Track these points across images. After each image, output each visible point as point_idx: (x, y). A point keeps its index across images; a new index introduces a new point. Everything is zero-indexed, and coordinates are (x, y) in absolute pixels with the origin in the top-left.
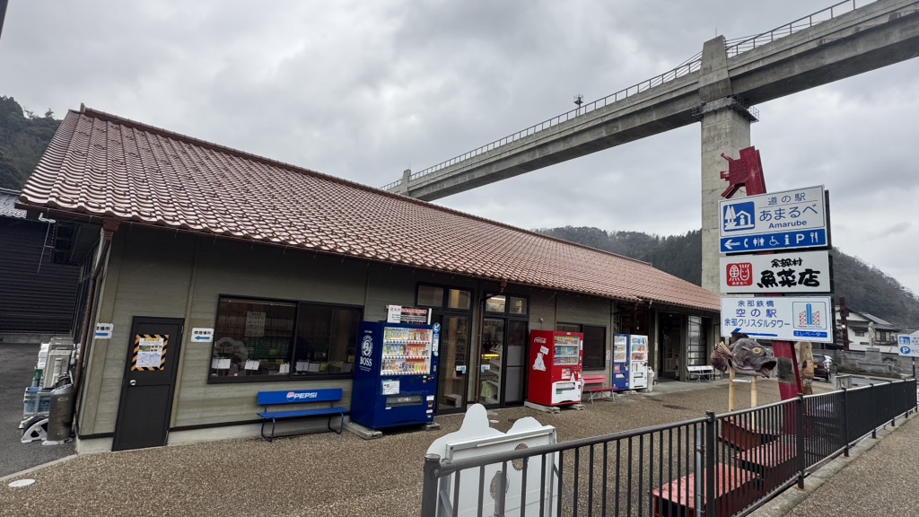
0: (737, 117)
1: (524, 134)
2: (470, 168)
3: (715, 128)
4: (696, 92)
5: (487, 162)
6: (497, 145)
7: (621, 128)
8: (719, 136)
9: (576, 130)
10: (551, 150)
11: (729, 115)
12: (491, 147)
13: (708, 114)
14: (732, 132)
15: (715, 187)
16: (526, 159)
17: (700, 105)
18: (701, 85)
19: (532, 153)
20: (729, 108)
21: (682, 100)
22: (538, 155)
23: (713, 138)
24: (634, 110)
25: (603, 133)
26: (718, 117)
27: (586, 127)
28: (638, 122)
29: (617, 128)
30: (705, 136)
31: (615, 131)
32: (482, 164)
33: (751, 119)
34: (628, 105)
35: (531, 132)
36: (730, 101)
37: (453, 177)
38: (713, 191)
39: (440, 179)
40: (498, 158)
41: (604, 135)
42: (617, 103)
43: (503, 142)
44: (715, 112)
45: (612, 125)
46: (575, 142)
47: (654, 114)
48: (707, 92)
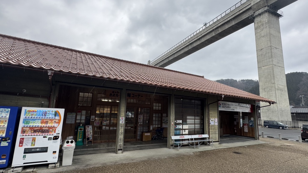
0: (271, 15)
1: (185, 41)
2: (168, 56)
3: (260, 22)
4: (250, 8)
5: (173, 53)
6: (176, 46)
7: (220, 30)
8: (263, 25)
9: (203, 35)
10: (195, 45)
11: (266, 15)
12: (174, 48)
13: (257, 16)
14: (268, 22)
15: (262, 48)
16: (186, 50)
17: (253, 13)
18: (252, 4)
19: (188, 47)
20: (266, 11)
21: (245, 13)
22: (190, 47)
23: (260, 26)
24: (224, 22)
25: (213, 34)
26: (262, 16)
27: (206, 33)
28: (227, 27)
29: (219, 31)
30: (256, 26)
31: (218, 32)
32: (171, 54)
33: (279, 16)
34: (222, 21)
35: (187, 39)
36: (266, 8)
37: (163, 61)
38: (261, 49)
39: (159, 62)
40: (176, 51)
41: (214, 35)
42: (218, 21)
43: (178, 45)
44: (260, 15)
45: (217, 30)
46: (203, 40)
47: (233, 22)
48: (255, 7)
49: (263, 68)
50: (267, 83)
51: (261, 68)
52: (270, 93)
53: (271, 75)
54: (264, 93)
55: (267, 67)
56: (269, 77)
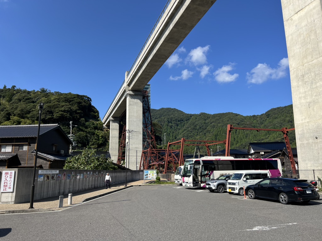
49: (296, 17)
50: (309, 58)
51: (292, 20)
52: (318, 84)
53: (316, 32)
54: (302, 90)
55: (305, 10)
56: (313, 37)
